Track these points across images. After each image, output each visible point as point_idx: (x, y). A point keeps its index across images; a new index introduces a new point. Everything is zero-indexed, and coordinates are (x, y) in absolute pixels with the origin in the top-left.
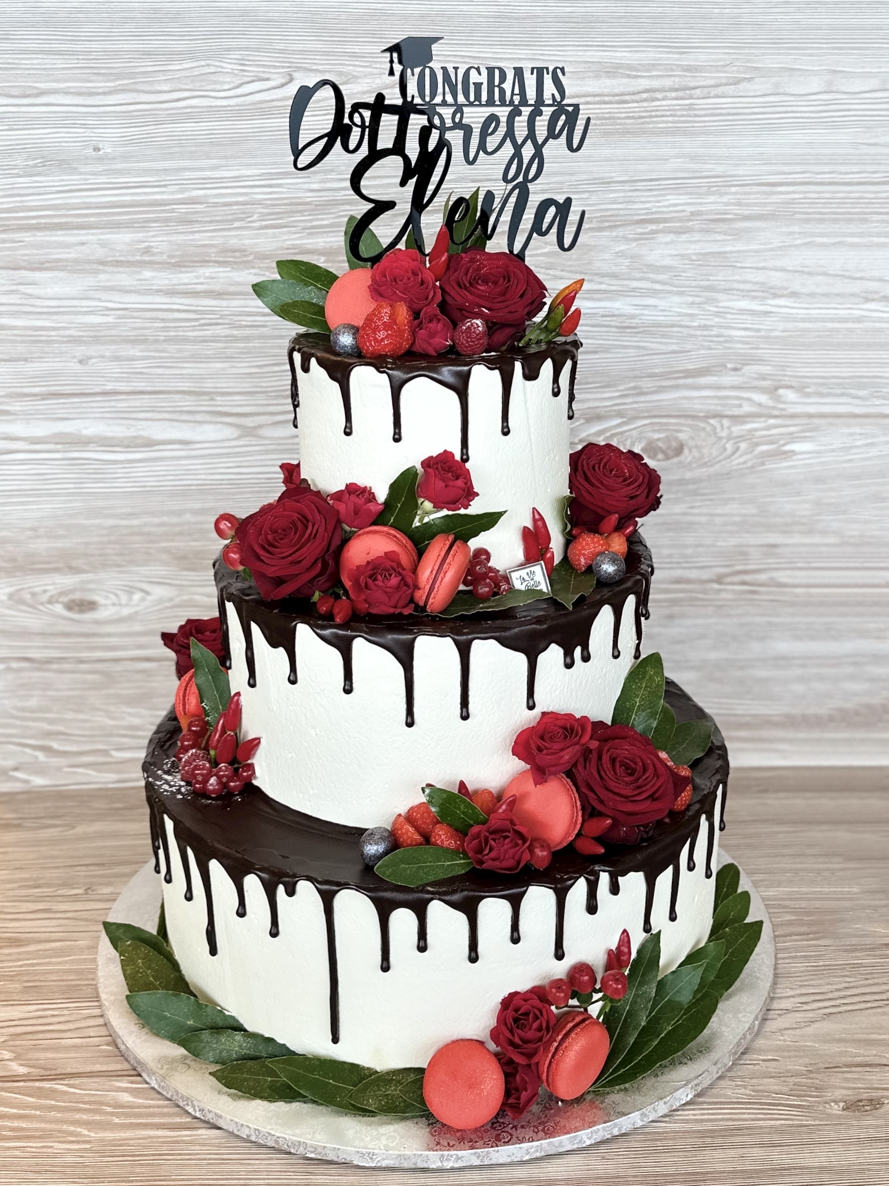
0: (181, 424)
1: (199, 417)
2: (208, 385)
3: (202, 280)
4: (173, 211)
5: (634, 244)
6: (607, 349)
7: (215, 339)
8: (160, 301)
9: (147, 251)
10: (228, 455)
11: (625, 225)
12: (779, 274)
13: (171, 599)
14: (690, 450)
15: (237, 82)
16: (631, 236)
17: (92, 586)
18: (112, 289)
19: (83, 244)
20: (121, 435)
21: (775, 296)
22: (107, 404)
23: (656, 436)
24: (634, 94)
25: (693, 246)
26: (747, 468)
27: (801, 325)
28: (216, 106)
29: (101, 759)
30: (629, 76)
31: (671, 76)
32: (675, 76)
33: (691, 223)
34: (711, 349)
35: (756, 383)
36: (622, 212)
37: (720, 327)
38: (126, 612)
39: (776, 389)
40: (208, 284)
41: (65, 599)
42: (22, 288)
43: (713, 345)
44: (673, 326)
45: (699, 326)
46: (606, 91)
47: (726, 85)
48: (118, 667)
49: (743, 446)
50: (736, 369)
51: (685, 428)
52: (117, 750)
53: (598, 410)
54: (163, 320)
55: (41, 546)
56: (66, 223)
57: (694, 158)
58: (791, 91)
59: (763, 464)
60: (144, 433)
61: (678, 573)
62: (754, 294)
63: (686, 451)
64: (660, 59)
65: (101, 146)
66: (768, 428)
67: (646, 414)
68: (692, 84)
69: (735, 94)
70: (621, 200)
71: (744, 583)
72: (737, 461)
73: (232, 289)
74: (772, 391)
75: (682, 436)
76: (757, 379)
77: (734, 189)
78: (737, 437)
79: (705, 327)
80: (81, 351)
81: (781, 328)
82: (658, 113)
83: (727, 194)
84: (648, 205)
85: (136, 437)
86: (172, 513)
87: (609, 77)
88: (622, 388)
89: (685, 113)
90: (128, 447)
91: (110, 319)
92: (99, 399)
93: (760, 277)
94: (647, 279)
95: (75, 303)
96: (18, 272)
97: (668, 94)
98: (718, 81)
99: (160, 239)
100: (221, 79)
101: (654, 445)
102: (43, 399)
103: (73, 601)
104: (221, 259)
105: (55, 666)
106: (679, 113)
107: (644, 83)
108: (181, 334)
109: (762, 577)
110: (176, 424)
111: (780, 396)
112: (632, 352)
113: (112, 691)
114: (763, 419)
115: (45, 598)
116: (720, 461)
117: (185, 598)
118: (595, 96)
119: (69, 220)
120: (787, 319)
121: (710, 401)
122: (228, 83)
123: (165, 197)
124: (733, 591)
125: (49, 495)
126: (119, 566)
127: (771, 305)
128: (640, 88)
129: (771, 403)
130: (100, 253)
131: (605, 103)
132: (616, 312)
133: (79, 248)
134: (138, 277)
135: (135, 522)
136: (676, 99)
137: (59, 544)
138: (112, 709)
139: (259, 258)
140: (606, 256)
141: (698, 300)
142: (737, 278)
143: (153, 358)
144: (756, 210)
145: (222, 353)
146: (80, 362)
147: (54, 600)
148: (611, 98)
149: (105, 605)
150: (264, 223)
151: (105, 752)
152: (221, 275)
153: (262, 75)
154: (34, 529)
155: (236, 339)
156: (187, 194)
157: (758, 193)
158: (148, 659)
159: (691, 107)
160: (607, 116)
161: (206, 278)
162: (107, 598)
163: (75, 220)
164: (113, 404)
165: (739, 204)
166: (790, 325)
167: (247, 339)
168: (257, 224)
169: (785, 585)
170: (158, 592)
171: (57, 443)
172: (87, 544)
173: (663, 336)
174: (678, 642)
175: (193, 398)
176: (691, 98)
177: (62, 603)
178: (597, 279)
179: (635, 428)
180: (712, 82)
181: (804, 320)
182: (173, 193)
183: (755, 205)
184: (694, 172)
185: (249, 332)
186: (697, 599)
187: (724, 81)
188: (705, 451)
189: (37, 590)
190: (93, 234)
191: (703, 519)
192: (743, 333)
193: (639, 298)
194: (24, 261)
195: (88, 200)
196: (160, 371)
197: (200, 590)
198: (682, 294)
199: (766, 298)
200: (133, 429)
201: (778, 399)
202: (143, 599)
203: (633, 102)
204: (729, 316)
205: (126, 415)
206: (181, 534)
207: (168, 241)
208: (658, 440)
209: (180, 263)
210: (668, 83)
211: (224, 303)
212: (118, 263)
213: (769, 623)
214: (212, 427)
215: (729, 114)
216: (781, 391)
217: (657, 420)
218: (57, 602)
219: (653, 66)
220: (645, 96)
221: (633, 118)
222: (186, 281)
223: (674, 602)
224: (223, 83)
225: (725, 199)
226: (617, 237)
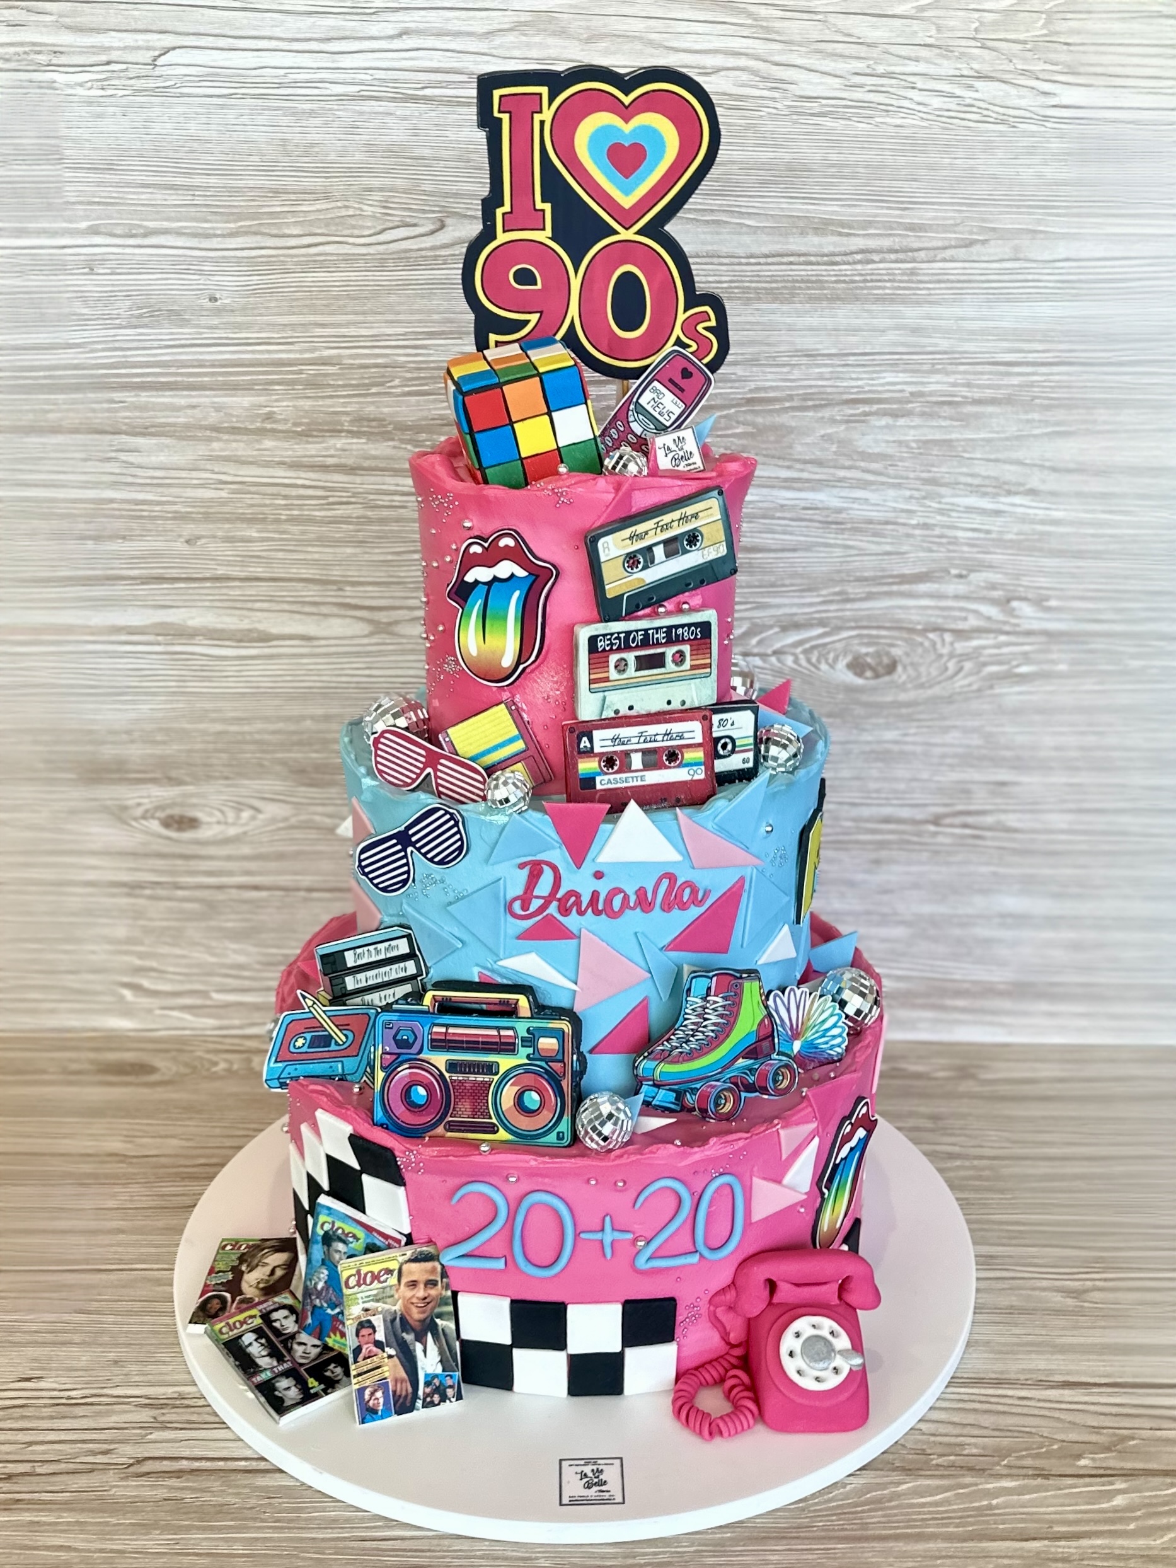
0: (303, 617)
1: (324, 610)
2: (336, 573)
3: (332, 452)
4: (300, 372)
5: (843, 427)
6: (808, 548)
7: (345, 520)
8: (282, 475)
9: (269, 417)
10: (358, 654)
11: (830, 404)
12: (1013, 468)
13: (286, 819)
14: (905, 667)
15: (379, 228)
16: (838, 418)
17: (194, 801)
18: (227, 459)
19: (194, 407)
20: (233, 627)
21: (1009, 493)
22: (216, 591)
23: (864, 650)
24: (846, 254)
25: (912, 432)
26: (973, 692)
27: (1039, 528)
28: (354, 255)
29: (198, 1001)
30: (840, 234)
31: (890, 235)
32: (894, 235)
33: (910, 405)
34: (931, 551)
35: (985, 593)
36: (829, 390)
37: (943, 527)
38: (232, 831)
39: (1009, 601)
40: (339, 457)
41: (161, 814)
42: (123, 456)
43: (935, 548)
44: (887, 523)
45: (918, 525)
46: (813, 250)
47: (955, 247)
48: (220, 896)
49: (968, 665)
50: (960, 576)
51: (899, 643)
52: (218, 991)
53: (796, 618)
54: (286, 497)
55: (136, 752)
56: (176, 382)
57: (915, 331)
58: (1032, 256)
59: (991, 687)
60: (260, 627)
61: (887, 811)
62: (983, 489)
63: (900, 669)
64: (876, 215)
65: (218, 296)
66: (999, 646)
67: (853, 624)
68: (916, 245)
69: (966, 258)
70: (828, 376)
71: (965, 826)
72: (960, 682)
73: (366, 464)
74: (1004, 603)
75: (896, 652)
76: (986, 588)
77: (962, 368)
78: (961, 655)
79: (926, 526)
80: (189, 529)
81: (1015, 530)
82: (874, 277)
83: (954, 373)
84: (860, 383)
85: (250, 631)
86: (288, 719)
87: (817, 234)
88: (824, 592)
89: (906, 278)
90: (241, 641)
91: (224, 494)
92: (208, 585)
93: (992, 470)
94: (856, 468)
95: (184, 474)
96: (117, 437)
97: (887, 256)
98: (947, 243)
99: (285, 404)
100: (360, 223)
101: (861, 660)
102: (143, 583)
103: (171, 817)
104: (355, 429)
105: (148, 892)
106: (899, 278)
107: (859, 243)
108: (306, 513)
109: (989, 820)
110: (297, 616)
111: (1014, 609)
112: (838, 552)
113: (213, 923)
114: (992, 635)
115: (139, 812)
116: (939, 683)
117: (303, 817)
118: (799, 255)
119: (179, 379)
120: (1024, 519)
121: (930, 612)
122: (369, 228)
123: (292, 356)
124: (953, 835)
125: (146, 694)
126: (227, 778)
127: (1003, 503)
128: (853, 248)
129: (1001, 617)
130: (213, 418)
131: (811, 263)
132: (820, 505)
133: (189, 412)
134: (257, 447)
135: (246, 728)
136: (896, 261)
137: (158, 751)
138: (214, 944)
139: (400, 429)
140: (809, 440)
141: (916, 494)
142: (964, 470)
143: (273, 539)
144: (988, 393)
145: (353, 537)
146: (187, 542)
147: (149, 815)
148: (819, 259)
149: (209, 823)
150: (407, 389)
151: (204, 994)
152: (354, 447)
153: (408, 220)
154: (128, 732)
155: (370, 521)
156: (316, 354)
157: (990, 373)
158: (256, 888)
159: (913, 272)
160: (814, 278)
161: (337, 450)
162: (211, 815)
163: (185, 379)
164: (224, 591)
165: (968, 385)
166: (1026, 528)
167: (383, 521)
168: (399, 390)
169: (1016, 830)
170: (272, 810)
171: (158, 635)
172: (189, 751)
173: (875, 535)
174: (886, 892)
175: (316, 588)
176: (914, 261)
177: (159, 819)
178: (798, 466)
179: (839, 641)
180: (940, 244)
181: (1043, 522)
182: (301, 352)
183: (989, 387)
184: (915, 346)
185: (385, 513)
186: (909, 842)
187: (953, 243)
188: (923, 669)
189: (130, 803)
190: (207, 396)
191: (919, 749)
192: (970, 534)
193: (847, 490)
194: (126, 424)
195: (201, 357)
196: (280, 555)
197: (320, 809)
198: (899, 486)
199: (997, 495)
200: (246, 621)
201: (1011, 613)
202: (253, 818)
203: (845, 263)
204: (954, 514)
205: (239, 605)
206: (300, 743)
207: (294, 406)
208: (867, 654)
209: (310, 431)
210: (886, 243)
211: (358, 479)
212: (234, 430)
213: (995, 874)
214: (338, 621)
215: (959, 281)
216: (1015, 604)
217: (865, 632)
218: (153, 817)
219: (868, 224)
220: (858, 257)
221: (844, 282)
222: (313, 453)
223: (882, 845)
224: (362, 227)
225: (951, 379)
226: (823, 418)
